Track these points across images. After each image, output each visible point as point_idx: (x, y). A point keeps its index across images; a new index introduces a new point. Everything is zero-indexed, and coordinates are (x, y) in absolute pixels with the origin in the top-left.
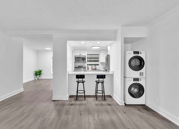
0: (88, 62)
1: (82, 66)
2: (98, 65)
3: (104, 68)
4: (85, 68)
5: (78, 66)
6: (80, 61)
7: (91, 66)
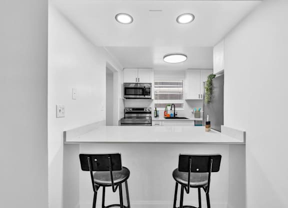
0: (156, 99)
1: (143, 109)
2: (180, 105)
3: (197, 114)
4: (150, 113)
5: (133, 109)
6: (138, 96)
7: (164, 109)
